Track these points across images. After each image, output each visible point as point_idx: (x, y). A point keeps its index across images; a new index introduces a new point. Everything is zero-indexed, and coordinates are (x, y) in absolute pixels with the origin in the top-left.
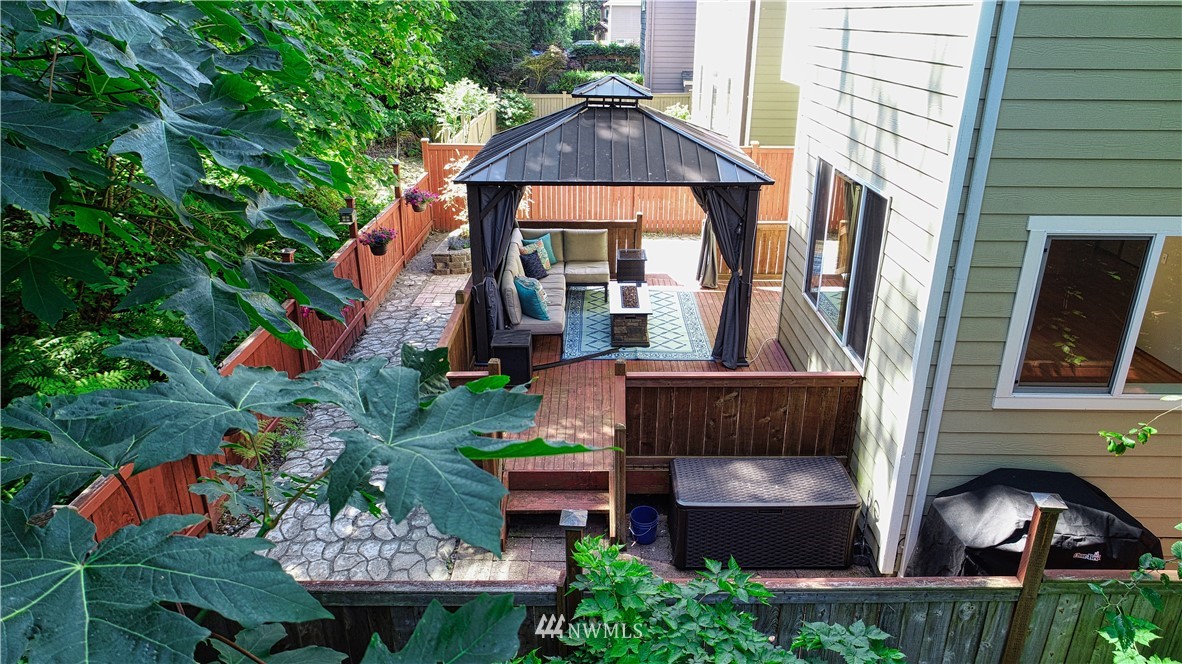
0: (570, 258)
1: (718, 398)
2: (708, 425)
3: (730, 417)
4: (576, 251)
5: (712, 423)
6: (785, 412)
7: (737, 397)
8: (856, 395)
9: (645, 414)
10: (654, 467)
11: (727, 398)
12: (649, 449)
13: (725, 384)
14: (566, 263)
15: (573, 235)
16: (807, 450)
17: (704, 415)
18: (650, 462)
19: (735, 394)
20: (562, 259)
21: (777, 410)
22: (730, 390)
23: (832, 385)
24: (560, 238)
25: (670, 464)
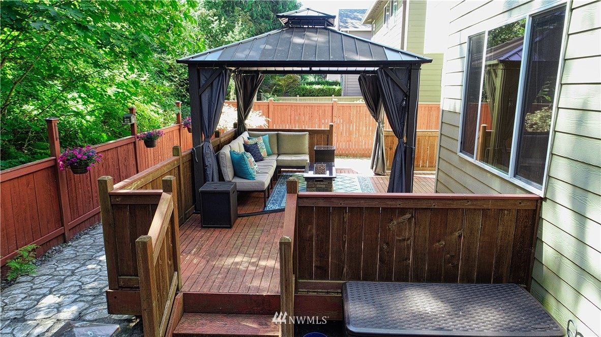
0: (282, 151)
1: (392, 220)
2: (382, 249)
3: (404, 240)
4: (286, 146)
5: (385, 247)
6: (460, 236)
7: (410, 219)
8: (534, 218)
9: (317, 236)
10: (327, 293)
11: (401, 220)
12: (322, 273)
13: (399, 205)
14: (279, 155)
15: (284, 135)
16: (483, 278)
17: (377, 238)
18: (324, 287)
19: (408, 216)
20: (276, 152)
21: (451, 233)
22: (403, 211)
23: (509, 207)
24: (275, 138)
25: (343, 288)
